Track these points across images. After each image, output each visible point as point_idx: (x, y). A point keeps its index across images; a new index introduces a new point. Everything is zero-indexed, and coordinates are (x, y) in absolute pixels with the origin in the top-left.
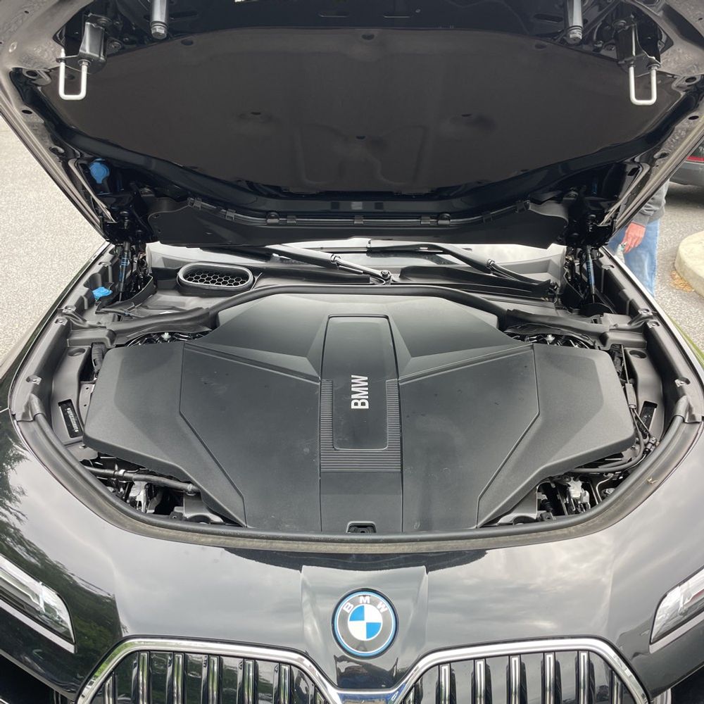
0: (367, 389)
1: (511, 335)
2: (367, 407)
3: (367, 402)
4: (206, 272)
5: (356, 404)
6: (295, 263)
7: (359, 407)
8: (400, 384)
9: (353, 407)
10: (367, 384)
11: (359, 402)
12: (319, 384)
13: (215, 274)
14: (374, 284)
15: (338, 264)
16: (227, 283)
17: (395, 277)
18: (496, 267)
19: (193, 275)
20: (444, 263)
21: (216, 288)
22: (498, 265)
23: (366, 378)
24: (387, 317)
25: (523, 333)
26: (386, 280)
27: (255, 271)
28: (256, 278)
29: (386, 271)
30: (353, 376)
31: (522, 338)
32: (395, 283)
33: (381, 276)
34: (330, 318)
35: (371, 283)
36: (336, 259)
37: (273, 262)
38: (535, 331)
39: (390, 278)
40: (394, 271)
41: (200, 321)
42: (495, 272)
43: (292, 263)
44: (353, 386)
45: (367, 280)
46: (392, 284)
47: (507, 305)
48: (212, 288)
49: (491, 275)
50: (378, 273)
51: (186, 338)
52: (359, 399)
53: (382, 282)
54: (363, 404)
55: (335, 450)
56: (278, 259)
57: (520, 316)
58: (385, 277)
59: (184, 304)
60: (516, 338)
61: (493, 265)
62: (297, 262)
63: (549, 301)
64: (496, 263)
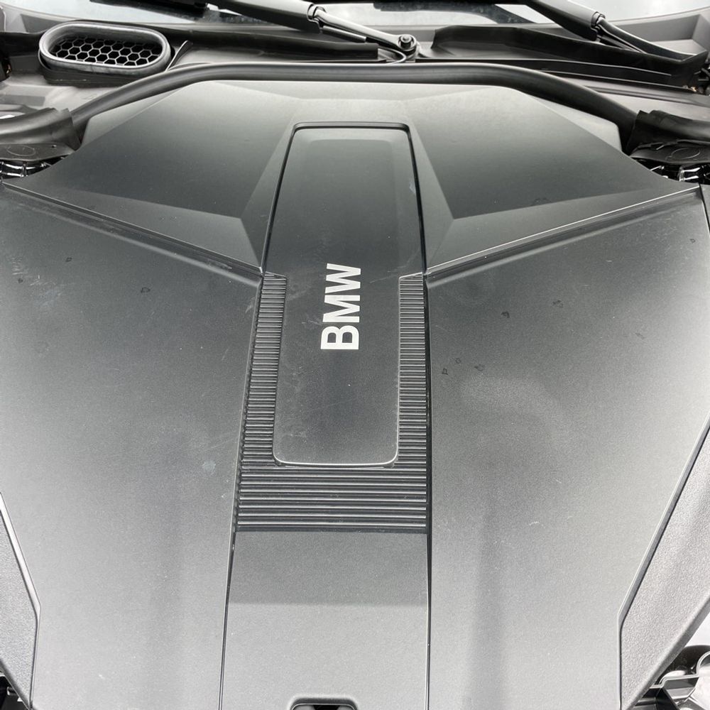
0: (357, 298)
1: (648, 164)
2: (354, 345)
3: (355, 333)
4: (90, 40)
5: (332, 338)
6: (246, 22)
7: (339, 345)
8: (429, 286)
9: (325, 345)
10: (357, 285)
11: (339, 333)
12: (257, 285)
13: (106, 43)
14: (384, 62)
15: (322, 24)
16: (125, 59)
17: (424, 49)
18: (608, 28)
19: (67, 46)
20: (512, 22)
21: (102, 70)
22: (613, 25)
23: (357, 271)
24: (406, 128)
25: (671, 159)
26: (407, 54)
27: (174, 37)
28: (177, 51)
29: (408, 37)
30: (330, 266)
31: (672, 172)
32: (422, 59)
33: (398, 44)
34: (296, 130)
35: (380, 59)
36: (319, 12)
37: (208, 20)
38: (696, 157)
39: (414, 50)
40: (422, 35)
41: (56, 136)
42: (604, 38)
43: (241, 22)
44: (328, 290)
45: (372, 55)
46: (417, 61)
47: (637, 102)
48: (98, 70)
49: (598, 43)
50: (394, 39)
51: (18, 171)
52: (339, 325)
53: (399, 57)
54: (347, 337)
55: (277, 463)
56: (218, 15)
57: (665, 124)
58: (405, 49)
59: (41, 100)
60: (657, 171)
61: (602, 23)
62: (251, 20)
63: (698, 93)
64: (607, 20)
